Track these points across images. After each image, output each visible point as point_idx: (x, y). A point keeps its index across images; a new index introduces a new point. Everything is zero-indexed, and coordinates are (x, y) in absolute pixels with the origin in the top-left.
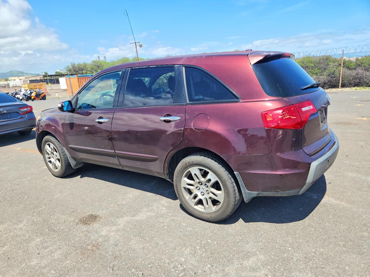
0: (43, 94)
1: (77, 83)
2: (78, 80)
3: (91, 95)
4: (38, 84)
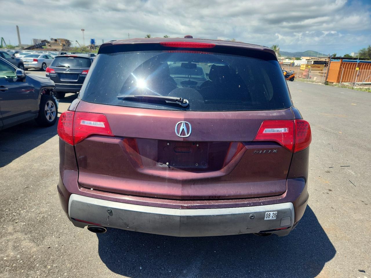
0: (293, 75)
1: (339, 68)
2: (341, 65)
3: (349, 84)
4: (316, 66)
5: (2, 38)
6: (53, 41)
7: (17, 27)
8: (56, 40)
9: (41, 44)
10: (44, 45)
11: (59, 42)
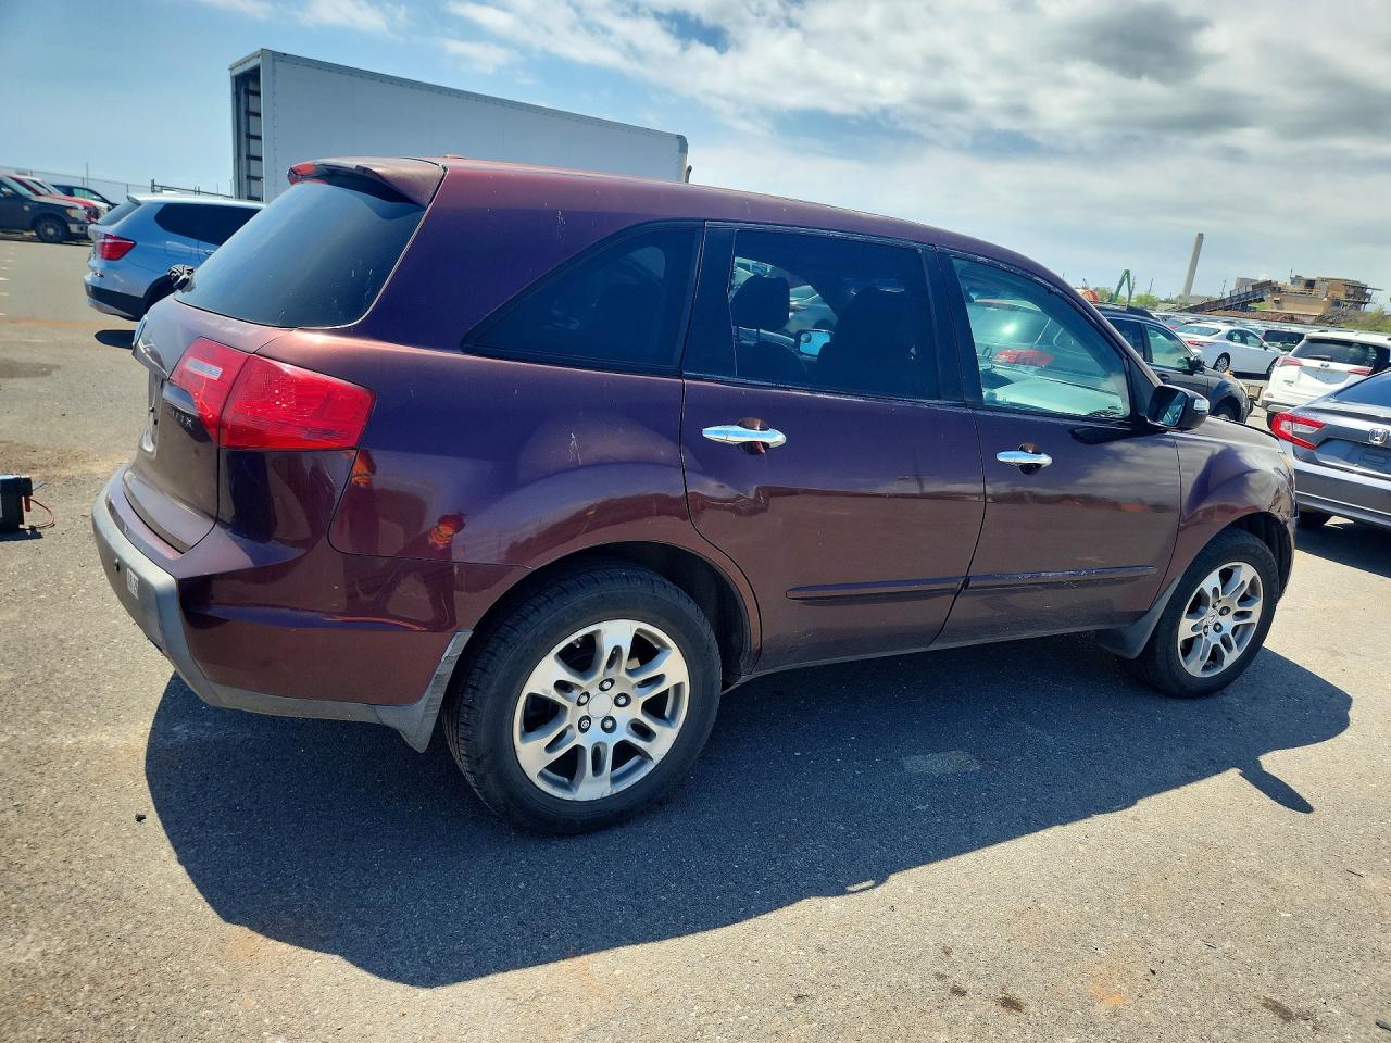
5: (1127, 272)
6: (1299, 288)
7: (1201, 236)
8: (1310, 284)
9: (1247, 293)
10: (1255, 301)
11: (1320, 290)
